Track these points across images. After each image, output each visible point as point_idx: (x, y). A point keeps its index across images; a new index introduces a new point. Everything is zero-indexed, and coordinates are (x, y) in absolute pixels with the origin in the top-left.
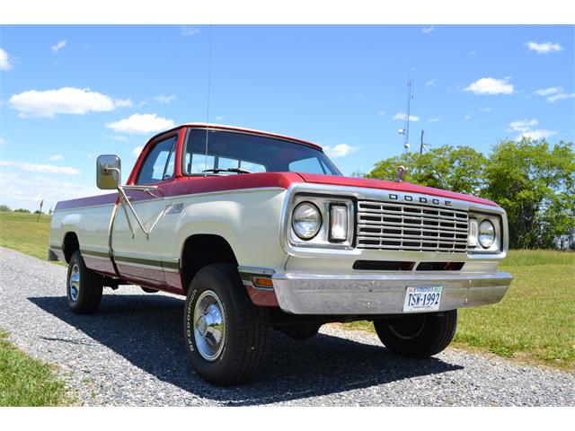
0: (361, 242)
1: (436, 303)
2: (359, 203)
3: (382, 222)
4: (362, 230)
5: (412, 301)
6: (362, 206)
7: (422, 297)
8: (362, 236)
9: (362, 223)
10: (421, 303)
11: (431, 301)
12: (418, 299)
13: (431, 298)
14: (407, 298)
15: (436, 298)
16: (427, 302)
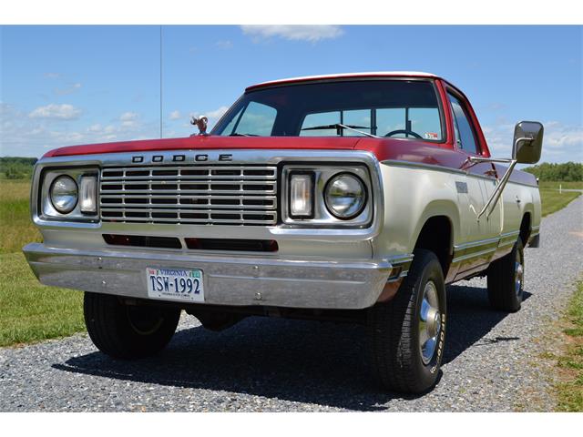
0: (104, 213)
1: (197, 292)
2: (102, 171)
3: (124, 190)
4: (102, 200)
5: (157, 286)
6: (105, 174)
7: (172, 281)
8: (104, 207)
10: (171, 290)
11: (188, 289)
12: (166, 284)
13: (187, 284)
14: (150, 282)
15: (194, 286)
16: (181, 289)
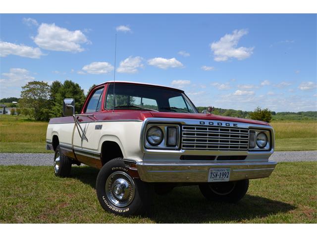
0: (184, 146)
1: (227, 177)
2: (183, 126)
3: (196, 136)
4: (184, 140)
5: (213, 176)
6: (184, 128)
7: (219, 174)
8: (184, 143)
9: (184, 137)
10: (218, 177)
11: (224, 176)
12: (216, 175)
13: (224, 174)
14: (210, 174)
15: (227, 175)
16: (221, 176)
